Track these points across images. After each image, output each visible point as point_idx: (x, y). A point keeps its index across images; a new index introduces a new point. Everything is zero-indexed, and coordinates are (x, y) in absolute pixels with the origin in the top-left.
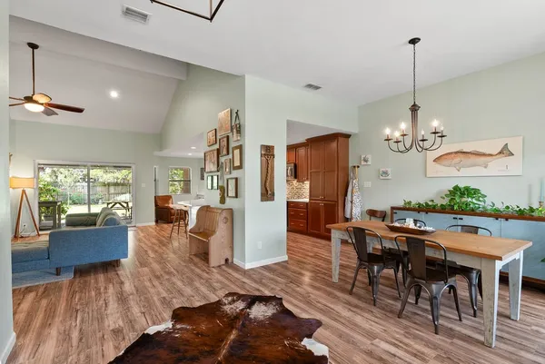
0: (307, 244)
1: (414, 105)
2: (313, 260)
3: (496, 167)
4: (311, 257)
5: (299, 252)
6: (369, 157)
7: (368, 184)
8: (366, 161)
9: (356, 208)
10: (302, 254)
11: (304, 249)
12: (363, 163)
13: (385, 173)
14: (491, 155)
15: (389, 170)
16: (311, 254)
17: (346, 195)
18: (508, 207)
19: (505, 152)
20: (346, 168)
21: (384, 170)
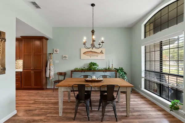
0: (24, 96)
1: (93, 30)
2: (36, 106)
3: (100, 57)
4: (33, 104)
5: (22, 103)
6: (58, 50)
7: (57, 62)
8: (56, 51)
9: (52, 72)
10: (26, 103)
11: (24, 100)
12: (55, 52)
13: (65, 57)
14: (98, 53)
15: (67, 56)
16: (32, 102)
17: (46, 66)
18: (104, 68)
19: (102, 52)
20: (46, 54)
21: (65, 56)
